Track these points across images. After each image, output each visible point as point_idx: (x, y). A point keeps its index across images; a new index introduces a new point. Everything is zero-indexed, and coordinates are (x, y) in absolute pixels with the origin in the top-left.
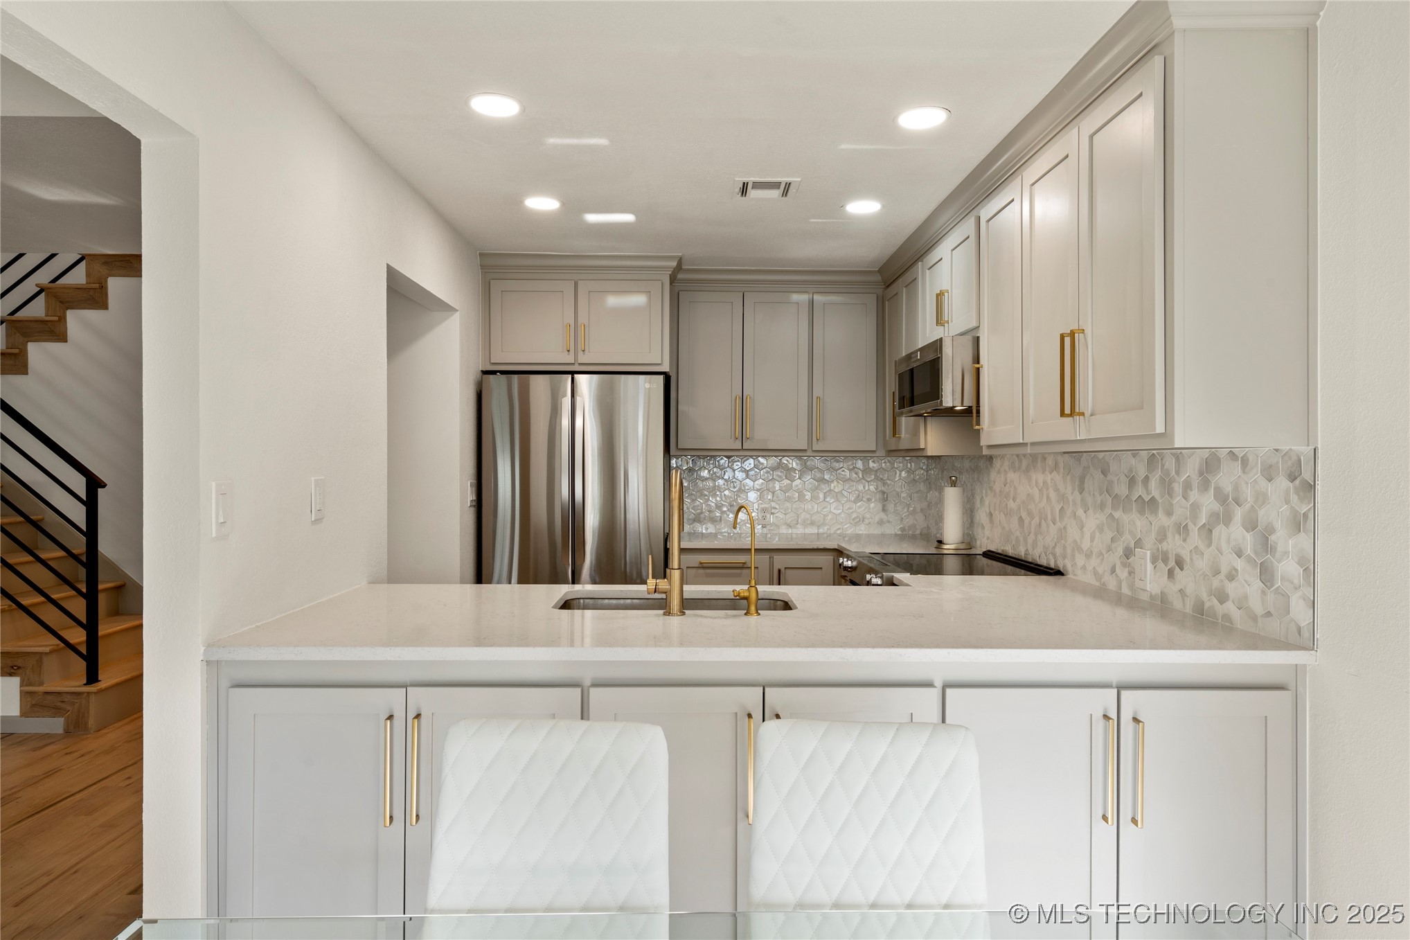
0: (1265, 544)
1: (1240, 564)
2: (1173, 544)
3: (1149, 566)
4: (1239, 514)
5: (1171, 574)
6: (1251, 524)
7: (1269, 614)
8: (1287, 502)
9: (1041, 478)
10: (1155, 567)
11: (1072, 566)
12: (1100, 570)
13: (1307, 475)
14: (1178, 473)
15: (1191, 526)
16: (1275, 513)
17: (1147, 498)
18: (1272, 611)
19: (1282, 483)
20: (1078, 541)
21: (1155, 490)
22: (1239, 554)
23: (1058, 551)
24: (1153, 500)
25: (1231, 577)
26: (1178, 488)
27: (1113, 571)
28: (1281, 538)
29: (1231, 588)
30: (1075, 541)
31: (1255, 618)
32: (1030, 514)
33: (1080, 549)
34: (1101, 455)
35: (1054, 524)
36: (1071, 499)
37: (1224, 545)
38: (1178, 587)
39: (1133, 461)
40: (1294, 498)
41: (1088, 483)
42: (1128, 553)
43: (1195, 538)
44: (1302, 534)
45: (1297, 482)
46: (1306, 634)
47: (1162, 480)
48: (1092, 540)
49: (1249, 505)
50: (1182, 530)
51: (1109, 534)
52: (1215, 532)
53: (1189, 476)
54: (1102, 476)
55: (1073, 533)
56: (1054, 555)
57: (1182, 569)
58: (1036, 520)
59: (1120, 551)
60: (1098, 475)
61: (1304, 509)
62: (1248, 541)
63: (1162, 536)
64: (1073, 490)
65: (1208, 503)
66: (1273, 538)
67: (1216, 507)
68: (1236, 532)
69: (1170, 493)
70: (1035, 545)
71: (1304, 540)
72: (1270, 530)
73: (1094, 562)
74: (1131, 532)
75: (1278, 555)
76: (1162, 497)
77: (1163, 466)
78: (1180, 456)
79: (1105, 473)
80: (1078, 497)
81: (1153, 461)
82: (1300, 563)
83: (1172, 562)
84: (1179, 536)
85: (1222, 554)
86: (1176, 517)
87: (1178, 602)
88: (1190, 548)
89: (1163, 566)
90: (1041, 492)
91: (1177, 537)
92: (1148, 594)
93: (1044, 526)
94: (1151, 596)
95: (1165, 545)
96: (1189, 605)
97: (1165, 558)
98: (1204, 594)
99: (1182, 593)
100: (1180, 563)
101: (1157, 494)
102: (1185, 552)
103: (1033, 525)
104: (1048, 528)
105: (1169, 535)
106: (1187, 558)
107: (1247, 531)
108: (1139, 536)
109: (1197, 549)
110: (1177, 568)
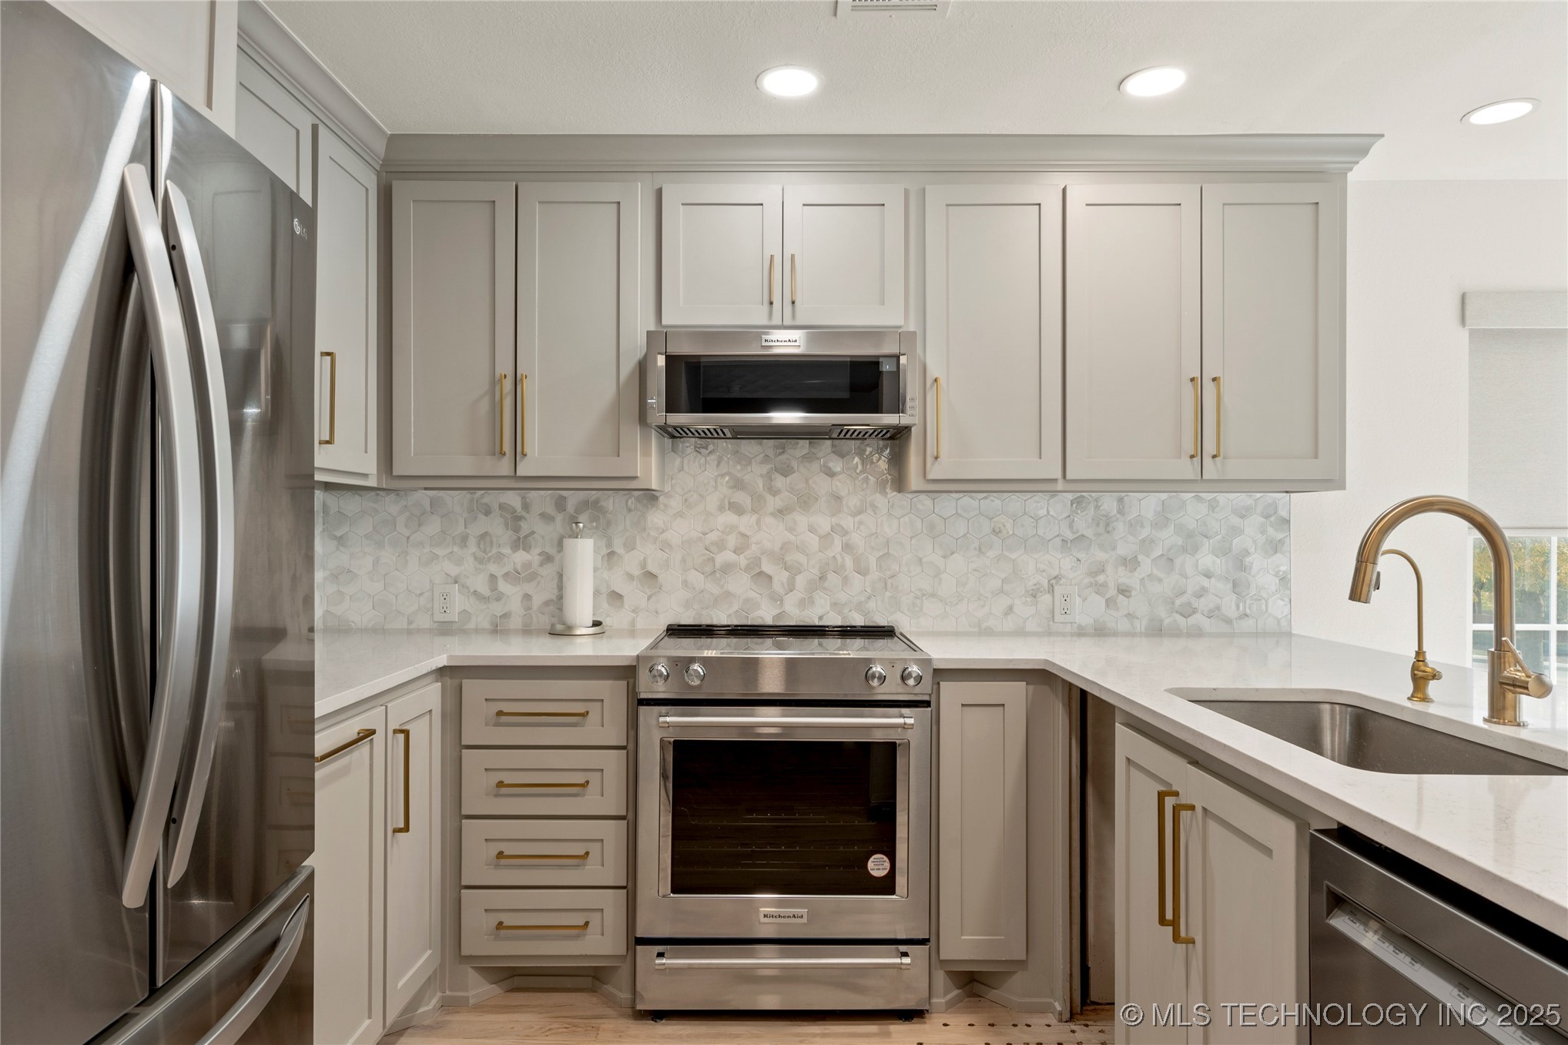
1: (1206, 582)
2: (1115, 576)
3: (1078, 600)
5: (1110, 603)
6: (1223, 551)
7: (1243, 616)
8: (1263, 532)
9: (824, 523)
10: (1083, 601)
13: (1283, 513)
14: (1121, 512)
15: (1140, 558)
18: (1247, 613)
19: (1254, 519)
21: (1082, 529)
22: (1208, 575)
24: (1081, 537)
25: (1199, 595)
26: (1120, 526)
27: (1007, 612)
28: (1257, 561)
29: (1202, 604)
30: (921, 590)
31: (1228, 621)
33: (931, 598)
35: (864, 575)
37: (1190, 570)
38: (1123, 612)
39: (1044, 503)
40: (1270, 530)
43: (1146, 566)
45: (1272, 519)
46: (1283, 623)
48: (961, 582)
50: (1130, 563)
52: (1178, 562)
53: (1139, 515)
55: (914, 578)
57: (1128, 595)
58: (816, 571)
59: (1021, 591)
61: (1280, 536)
62: (1219, 564)
63: (1097, 570)
65: (1168, 537)
66: (1248, 560)
67: (1180, 541)
68: (1207, 559)
69: (1110, 530)
70: (807, 602)
72: (1246, 554)
74: (1038, 571)
75: (1254, 571)
76: (1097, 533)
77: (1097, 507)
78: (1125, 498)
83: (1112, 592)
84: (1124, 568)
85: (1187, 578)
86: (1122, 550)
87: (1123, 625)
88: (1141, 577)
89: (1098, 597)
90: (825, 539)
91: (1121, 569)
92: (1075, 626)
93: (833, 579)
94: (1080, 627)
95: (1101, 578)
96: (1140, 626)
97: (1100, 588)
98: (1162, 612)
99: (1130, 616)
100: (1124, 591)
101: (1089, 533)
102: (1133, 580)
103: (801, 581)
104: (846, 580)
105: (1109, 569)
106: (1137, 586)
107: (1218, 557)
108: (1058, 573)
109: (1151, 576)
110: (1121, 597)
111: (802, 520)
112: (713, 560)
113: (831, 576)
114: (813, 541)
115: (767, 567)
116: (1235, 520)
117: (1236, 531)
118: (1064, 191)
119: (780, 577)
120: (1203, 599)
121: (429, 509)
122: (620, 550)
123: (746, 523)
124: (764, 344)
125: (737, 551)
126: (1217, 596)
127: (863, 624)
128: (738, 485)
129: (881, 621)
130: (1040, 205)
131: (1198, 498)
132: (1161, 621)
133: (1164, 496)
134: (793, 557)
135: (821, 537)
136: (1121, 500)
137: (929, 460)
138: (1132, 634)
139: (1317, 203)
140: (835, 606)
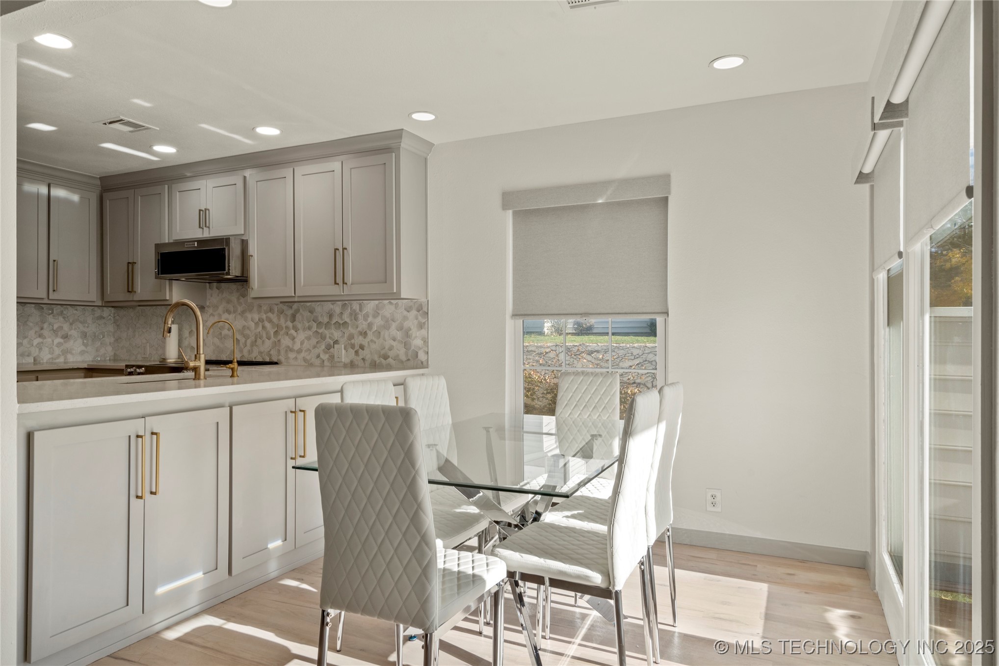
0: (407, 334)
1: (394, 344)
2: (358, 340)
3: (343, 351)
4: (394, 325)
5: (357, 353)
6: (400, 328)
7: (409, 360)
8: (417, 319)
9: (256, 317)
10: (346, 352)
11: (285, 359)
12: (308, 358)
13: (424, 309)
14: (361, 310)
15: (368, 331)
16: (411, 323)
17: (341, 322)
18: (410, 358)
19: (414, 312)
20: (291, 346)
21: (346, 317)
22: (394, 340)
23: (273, 352)
24: (346, 322)
25: (391, 349)
26: (360, 317)
27: (318, 356)
28: (415, 332)
29: (391, 354)
30: (288, 347)
31: (402, 362)
32: (247, 337)
33: (291, 350)
34: (308, 304)
35: (269, 340)
36: (284, 326)
37: (387, 337)
38: (361, 357)
39: (332, 306)
40: (420, 318)
41: (298, 316)
42: (329, 347)
43: (370, 336)
44: (423, 330)
45: (421, 312)
46: (425, 363)
47: (351, 314)
48: (302, 343)
49: (399, 321)
50: (364, 334)
51: (314, 341)
52: (382, 334)
53: (367, 311)
54: (309, 314)
55: (286, 341)
56: (270, 355)
57: (363, 350)
58: (253, 338)
59: (323, 347)
60: (307, 314)
61: (424, 321)
62: (399, 335)
63: (351, 337)
64: (286, 321)
65: (378, 322)
66: (410, 332)
68: (393, 331)
69: (356, 319)
70: (250, 352)
71: (423, 332)
72: (410, 329)
73: (303, 354)
74: (330, 338)
75: (412, 338)
76: (351, 320)
77: (351, 308)
78: (362, 304)
79: (311, 312)
80: (290, 324)
81: (344, 306)
82: (422, 340)
83: (357, 347)
84: (361, 336)
85: (385, 341)
86: (360, 329)
87: (361, 363)
88: (368, 341)
89: (351, 350)
90: (257, 324)
92: (343, 364)
93: (259, 341)
94: (345, 364)
95: (353, 341)
96: (367, 364)
97: (353, 346)
98: (376, 358)
99: (364, 359)
100: (362, 347)
101: (348, 320)
102: (365, 342)
103: (249, 342)
104: (263, 342)
105: (356, 336)
106: (366, 345)
107: (398, 331)
108: (336, 339)
109: (372, 341)
110: (360, 350)
111: (249, 315)
112: (221, 333)
114: (252, 325)
115: (238, 336)
116: (405, 313)
117: (405, 318)
119: (242, 340)
120: (392, 351)
123: (231, 317)
124: (186, 246)
128: (229, 302)
131: (390, 303)
132: (376, 362)
133: (377, 302)
134: (247, 332)
135: (255, 324)
136: (360, 305)
137: (251, 290)
138: (364, 368)
140: (261, 353)
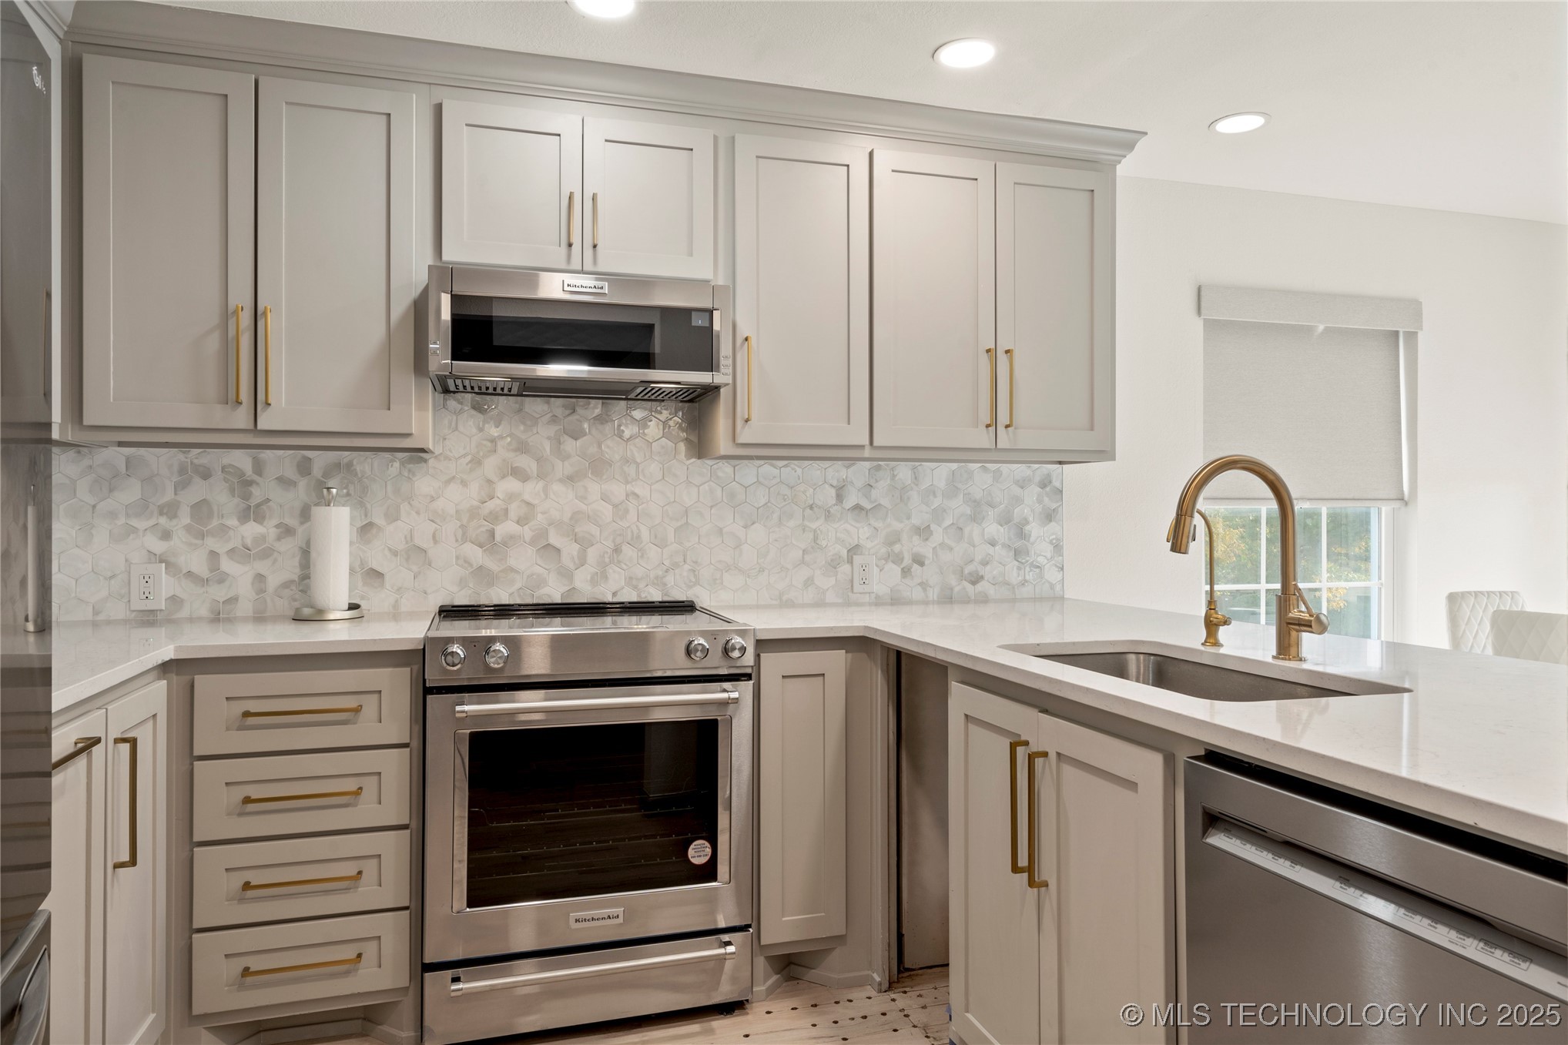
0: (1022, 533)
1: (991, 550)
2: (910, 545)
3: (876, 570)
5: (906, 572)
6: (1005, 520)
7: (1023, 582)
8: (1040, 502)
9: (618, 491)
10: (881, 570)
13: (1057, 484)
14: (915, 481)
15: (933, 527)
16: (1030, 510)
17: (868, 506)
18: (1026, 579)
19: (1033, 489)
21: (880, 498)
22: (993, 544)
23: (674, 579)
24: (878, 506)
25: (985, 563)
26: (914, 496)
27: (808, 583)
28: (1034, 529)
29: (987, 572)
31: (1011, 587)
35: (662, 547)
37: (977, 539)
38: (917, 580)
40: (1046, 499)
43: (938, 535)
45: (1048, 489)
46: (1057, 588)
49: (1003, 507)
50: (923, 532)
52: (967, 531)
53: (931, 485)
57: (921, 564)
58: (610, 544)
59: (821, 562)
61: (1054, 506)
63: (893, 539)
65: (958, 507)
66: (1027, 528)
67: (968, 510)
68: (992, 528)
70: (602, 576)
71: (1052, 527)
72: (1026, 522)
74: (839, 541)
75: (1032, 539)
77: (893, 476)
78: (919, 467)
83: (907, 561)
84: (918, 537)
85: (974, 546)
86: (916, 520)
87: (918, 594)
88: (934, 546)
89: (894, 567)
90: (619, 508)
91: (916, 538)
92: (873, 596)
93: (628, 552)
94: (877, 597)
95: (897, 548)
96: (933, 594)
97: (898, 559)
98: (953, 581)
99: (924, 585)
100: (919, 561)
101: (885, 502)
102: (926, 550)
103: (592, 554)
104: (642, 553)
105: (904, 539)
106: (930, 555)
107: (1001, 526)
108: (856, 543)
109: (942, 545)
110: (915, 566)
111: (594, 488)
112: (492, 532)
113: (626, 548)
114: (606, 511)
115: (554, 539)
116: (1017, 490)
117: (1018, 501)
118: (871, 154)
119: (570, 549)
120: (988, 567)
121: (123, 470)
122: (379, 520)
123: (531, 490)
124: (567, 288)
125: (521, 521)
126: (1001, 563)
127: (661, 600)
128: (522, 448)
129: (679, 595)
130: (848, 166)
131: (985, 469)
132: (952, 589)
133: (954, 466)
135: (615, 506)
136: (915, 469)
137: (739, 423)
138: (926, 603)
139: (1093, 191)
140: (630, 581)
